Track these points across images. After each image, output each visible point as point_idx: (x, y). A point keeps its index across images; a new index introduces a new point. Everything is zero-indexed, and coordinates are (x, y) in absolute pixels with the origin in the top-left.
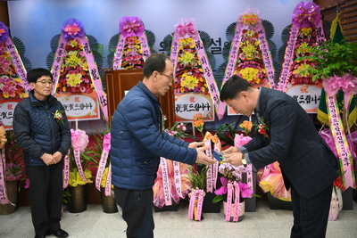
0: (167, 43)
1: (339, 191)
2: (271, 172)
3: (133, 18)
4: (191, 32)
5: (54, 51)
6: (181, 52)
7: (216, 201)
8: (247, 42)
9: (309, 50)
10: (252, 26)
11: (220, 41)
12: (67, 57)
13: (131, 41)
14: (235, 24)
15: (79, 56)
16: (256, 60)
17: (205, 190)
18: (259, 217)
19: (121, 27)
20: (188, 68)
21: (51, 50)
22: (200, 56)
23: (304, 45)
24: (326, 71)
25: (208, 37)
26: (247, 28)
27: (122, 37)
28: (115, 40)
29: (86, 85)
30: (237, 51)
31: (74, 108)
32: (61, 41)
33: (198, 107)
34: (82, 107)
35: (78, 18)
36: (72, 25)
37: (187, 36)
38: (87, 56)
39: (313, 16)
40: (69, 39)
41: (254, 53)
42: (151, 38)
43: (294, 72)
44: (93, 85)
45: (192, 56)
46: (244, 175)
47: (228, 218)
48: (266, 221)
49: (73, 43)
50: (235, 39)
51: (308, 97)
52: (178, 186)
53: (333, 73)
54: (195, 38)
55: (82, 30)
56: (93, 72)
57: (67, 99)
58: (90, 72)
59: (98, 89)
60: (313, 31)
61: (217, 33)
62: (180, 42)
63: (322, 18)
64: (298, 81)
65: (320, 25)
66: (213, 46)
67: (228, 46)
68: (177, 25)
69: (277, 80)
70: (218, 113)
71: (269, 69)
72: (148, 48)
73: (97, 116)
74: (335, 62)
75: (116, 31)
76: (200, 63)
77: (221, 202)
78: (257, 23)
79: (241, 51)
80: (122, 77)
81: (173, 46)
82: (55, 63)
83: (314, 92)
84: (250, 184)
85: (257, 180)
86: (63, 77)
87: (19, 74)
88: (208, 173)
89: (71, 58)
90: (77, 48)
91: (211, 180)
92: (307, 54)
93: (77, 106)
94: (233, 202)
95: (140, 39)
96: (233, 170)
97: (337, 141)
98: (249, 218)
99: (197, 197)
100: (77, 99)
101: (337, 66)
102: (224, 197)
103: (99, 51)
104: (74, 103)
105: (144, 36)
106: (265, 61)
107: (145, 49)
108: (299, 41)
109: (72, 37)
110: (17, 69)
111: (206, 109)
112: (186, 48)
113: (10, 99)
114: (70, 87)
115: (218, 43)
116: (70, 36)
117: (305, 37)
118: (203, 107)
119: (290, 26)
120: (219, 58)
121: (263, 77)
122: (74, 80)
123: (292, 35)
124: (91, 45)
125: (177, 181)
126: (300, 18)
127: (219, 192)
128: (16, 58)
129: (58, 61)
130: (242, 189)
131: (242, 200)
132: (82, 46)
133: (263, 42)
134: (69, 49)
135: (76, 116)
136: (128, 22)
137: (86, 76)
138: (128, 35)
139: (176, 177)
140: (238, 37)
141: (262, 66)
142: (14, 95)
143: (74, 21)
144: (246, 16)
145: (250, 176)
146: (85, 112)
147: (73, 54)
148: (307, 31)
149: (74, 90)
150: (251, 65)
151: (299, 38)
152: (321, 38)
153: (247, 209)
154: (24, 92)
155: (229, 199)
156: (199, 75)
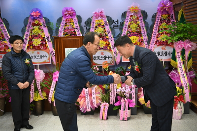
0: (89, 22)
1: (182, 104)
3: (70, 8)
4: (102, 16)
5: (26, 26)
6: (96, 27)
7: (115, 109)
8: (133, 22)
9: (167, 27)
10: (136, 13)
11: (118, 21)
12: (33, 29)
13: (69, 21)
14: (126, 12)
15: (40, 29)
16: (137, 32)
17: (109, 103)
18: (139, 118)
19: (63, 13)
20: (100, 36)
21: (24, 26)
22: (107, 30)
23: (164, 24)
24: (176, 38)
25: (111, 19)
26: (132, 14)
27: (63, 19)
28: (59, 20)
29: (43, 45)
30: (127, 27)
31: (37, 57)
32: (30, 20)
33: (105, 58)
34: (41, 57)
35: (39, 8)
36: (36, 12)
37: (100, 18)
38: (44, 29)
39: (169, 8)
40: (34, 19)
41: (136, 28)
42: (80, 19)
43: (158, 39)
44: (48, 45)
45: (102, 29)
46: (131, 95)
47: (121, 118)
48: (142, 120)
49: (36, 22)
50: (126, 20)
51: (166, 53)
52: (94, 101)
53: (179, 39)
54: (104, 20)
55: (41, 16)
56: (48, 38)
57: (33, 53)
58: (46, 38)
59: (50, 47)
60: (169, 16)
61: (116, 17)
62: (96, 22)
63: (174, 9)
64: (160, 43)
65: (173, 13)
66: (114, 24)
67: (122, 24)
68: (94, 12)
69: (149, 43)
70: (117, 61)
71: (145, 37)
72: (78, 25)
73: (49, 62)
74: (180, 33)
75: (60, 15)
76: (107, 33)
77: (118, 110)
78: (138, 12)
79: (129, 27)
80: (63, 41)
81: (92, 24)
82: (26, 33)
83: (169, 49)
84: (134, 100)
85: (137, 98)
86: (31, 41)
87: (6, 38)
88: (110, 94)
89: (35, 30)
90: (38, 25)
91: (113, 98)
92: (165, 29)
93: (38, 56)
94: (124, 110)
95: (74, 20)
96: (124, 92)
97: (181, 76)
98: (133, 118)
99: (104, 107)
100: (38, 53)
101: (181, 35)
102: (120, 107)
103: (51, 26)
104: (37, 55)
105: (76, 18)
106: (142, 32)
107: (76, 25)
108: (161, 22)
109: (36, 18)
110: (5, 36)
111: (110, 58)
112: (99, 25)
113: (2, 53)
114: (34, 46)
115: (116, 23)
116: (34, 18)
117: (164, 19)
118: (108, 58)
119: (156, 13)
120: (117, 31)
121: (141, 41)
122: (37, 42)
123: (157, 19)
124: (46, 23)
125: (94, 98)
126: (162, 9)
127: (116, 104)
128: (4, 29)
129: (28, 32)
130: (130, 102)
131: (129, 108)
132: (41, 23)
133: (141, 22)
134: (34, 25)
135: (38, 62)
136: (67, 10)
137: (43, 40)
138: (67, 18)
139: (93, 96)
140: (128, 19)
141: (141, 35)
142: (3, 50)
143: (37, 9)
144: (132, 8)
145: (134, 95)
146: (43, 60)
147: (36, 28)
148: (165, 16)
149: (37, 48)
150: (135, 35)
151: (161, 20)
152: (173, 20)
153: (132, 114)
154: (8, 48)
155: (122, 108)
156: (106, 40)
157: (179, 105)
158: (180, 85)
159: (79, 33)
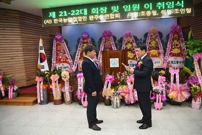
0: (121, 40)
1: (200, 98)
2: (172, 91)
3: (108, 31)
4: (130, 36)
5: (78, 44)
6: (126, 43)
8: (153, 40)
9: (178, 43)
10: (154, 34)
11: (141, 39)
12: (83, 46)
13: (107, 40)
14: (147, 33)
16: (156, 47)
18: (167, 108)
19: (103, 34)
20: (130, 50)
22: (134, 46)
23: (176, 41)
25: (137, 38)
26: (152, 35)
27: (103, 38)
28: (101, 40)
30: (148, 43)
32: (81, 40)
33: (133, 65)
36: (85, 34)
37: (129, 38)
39: (179, 30)
40: (84, 39)
41: (155, 44)
42: (115, 38)
43: (172, 52)
45: (131, 45)
46: (162, 92)
47: (156, 109)
48: (171, 110)
49: (85, 41)
50: (148, 39)
51: (177, 61)
52: (136, 96)
54: (132, 38)
55: (89, 36)
60: (179, 36)
61: (140, 36)
62: (126, 40)
63: (182, 31)
64: (173, 55)
65: (181, 33)
66: (138, 41)
67: (145, 42)
68: (125, 34)
69: (165, 55)
71: (161, 50)
72: (113, 42)
75: (101, 36)
76: (134, 48)
77: (153, 103)
78: (156, 33)
79: (150, 43)
80: (109, 53)
81: (123, 42)
82: (79, 48)
84: (164, 95)
85: (167, 94)
86: (82, 54)
87: (66, 52)
90: (87, 43)
92: (177, 45)
94: (159, 102)
95: (110, 39)
96: (159, 90)
97: (199, 78)
98: (164, 109)
102: (155, 100)
105: (112, 38)
106: (159, 47)
108: (173, 40)
112: (129, 42)
113: (63, 62)
117: (176, 38)
119: (169, 34)
121: (159, 54)
123: (170, 37)
124: (92, 41)
126: (174, 31)
127: (152, 98)
128: (65, 47)
130: (162, 98)
131: (162, 101)
132: (89, 42)
133: (159, 40)
134: (84, 43)
136: (106, 32)
138: (106, 38)
139: (135, 92)
141: (159, 49)
143: (86, 32)
144: (152, 30)
145: (164, 92)
147: (85, 45)
148: (176, 36)
150: (154, 49)
151: (173, 38)
152: (182, 39)
153: (163, 105)
154: (68, 59)
155: (157, 101)
156: (134, 52)
157: (198, 99)
158: (198, 84)
159: (114, 48)
